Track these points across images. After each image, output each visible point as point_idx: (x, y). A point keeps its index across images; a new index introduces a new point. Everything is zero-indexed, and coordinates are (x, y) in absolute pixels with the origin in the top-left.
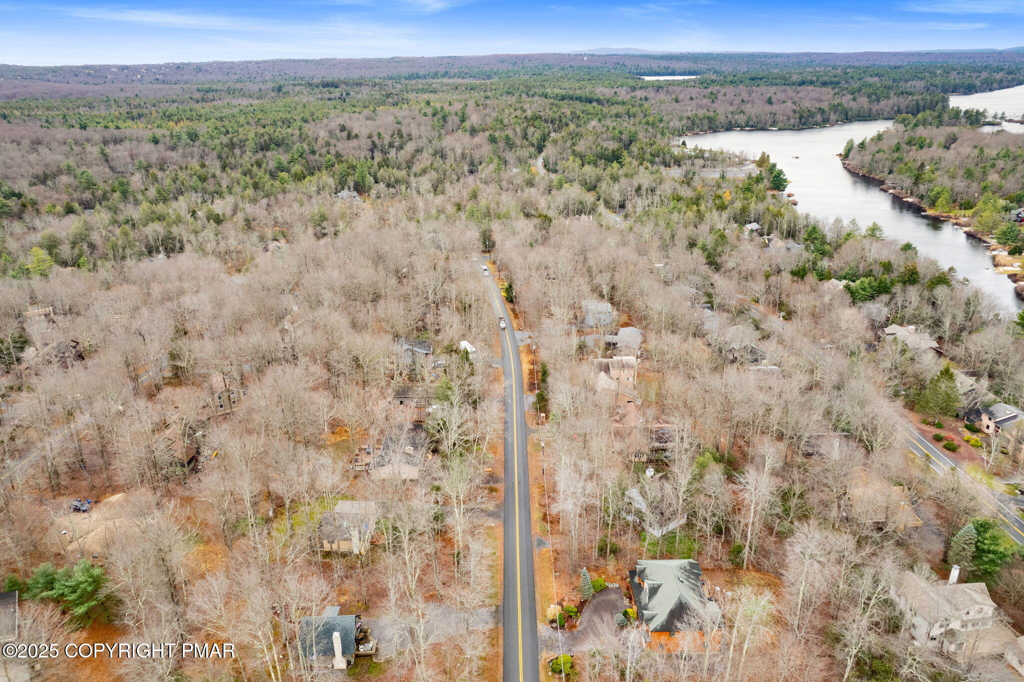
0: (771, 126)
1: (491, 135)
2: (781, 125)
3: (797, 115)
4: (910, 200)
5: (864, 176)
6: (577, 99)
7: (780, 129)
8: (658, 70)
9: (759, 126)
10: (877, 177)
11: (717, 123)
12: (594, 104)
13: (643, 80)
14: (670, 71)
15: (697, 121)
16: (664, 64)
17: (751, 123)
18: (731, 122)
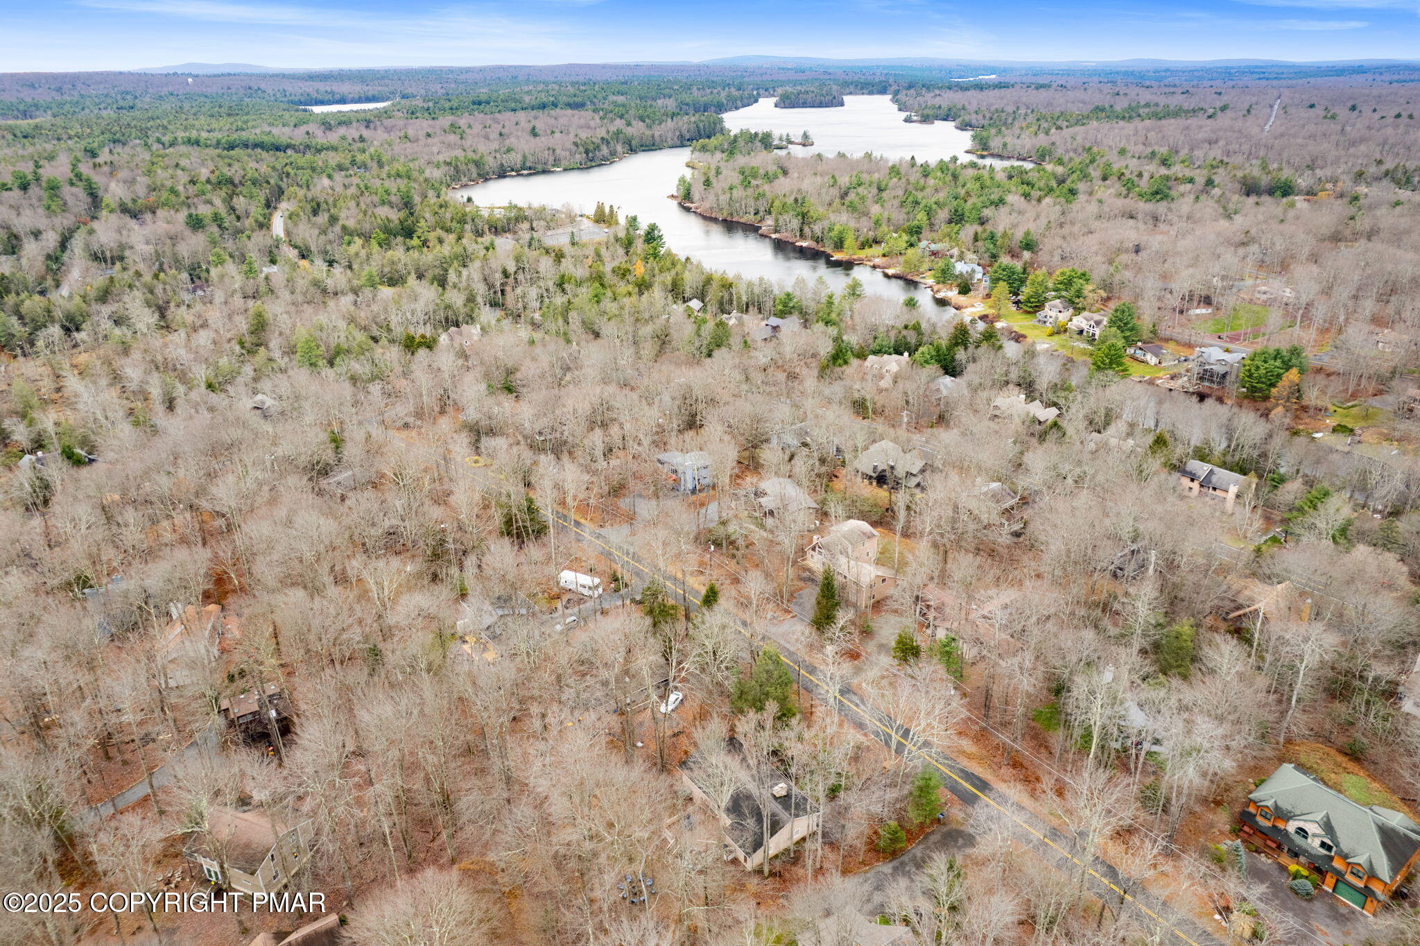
0: (553, 166)
1: (190, 216)
2: (565, 163)
3: (581, 149)
4: (804, 244)
5: (725, 221)
6: (256, 146)
7: (565, 170)
8: (320, 97)
9: (540, 168)
10: (742, 220)
11: (487, 167)
12: (289, 152)
13: (312, 112)
14: (337, 97)
15: (463, 167)
16: (323, 87)
17: (528, 164)
18: (502, 165)
